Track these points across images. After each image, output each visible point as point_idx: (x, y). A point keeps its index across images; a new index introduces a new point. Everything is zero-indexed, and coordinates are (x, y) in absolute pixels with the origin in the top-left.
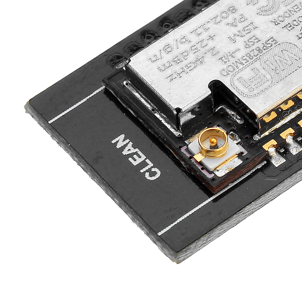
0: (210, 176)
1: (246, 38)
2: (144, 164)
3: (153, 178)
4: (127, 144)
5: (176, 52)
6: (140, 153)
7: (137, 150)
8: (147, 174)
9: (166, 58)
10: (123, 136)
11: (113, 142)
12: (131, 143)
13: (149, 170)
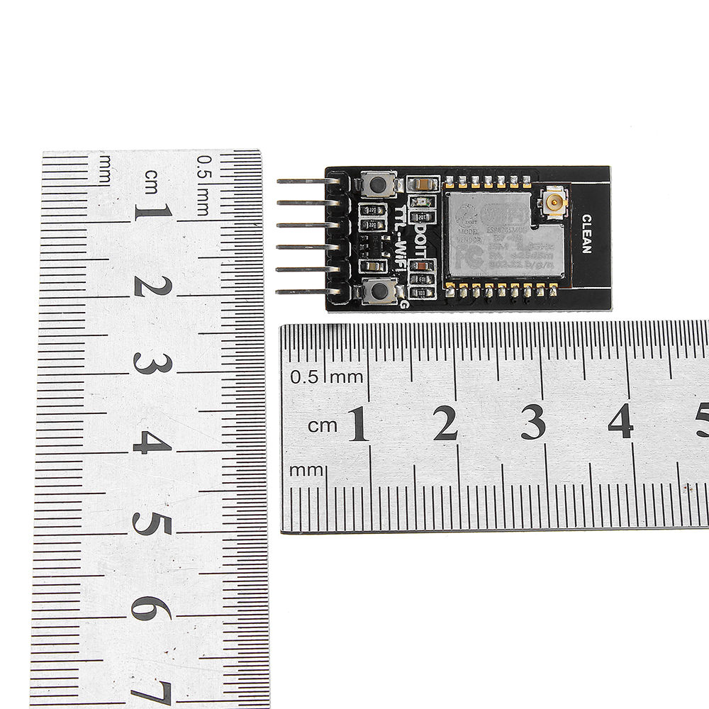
0: (567, 190)
1: (500, 242)
2: (587, 228)
3: (589, 216)
4: (586, 245)
5: (537, 261)
6: (584, 236)
7: (584, 238)
8: (589, 221)
9: (543, 261)
10: (584, 252)
11: (590, 252)
12: (584, 244)
13: (587, 222)
